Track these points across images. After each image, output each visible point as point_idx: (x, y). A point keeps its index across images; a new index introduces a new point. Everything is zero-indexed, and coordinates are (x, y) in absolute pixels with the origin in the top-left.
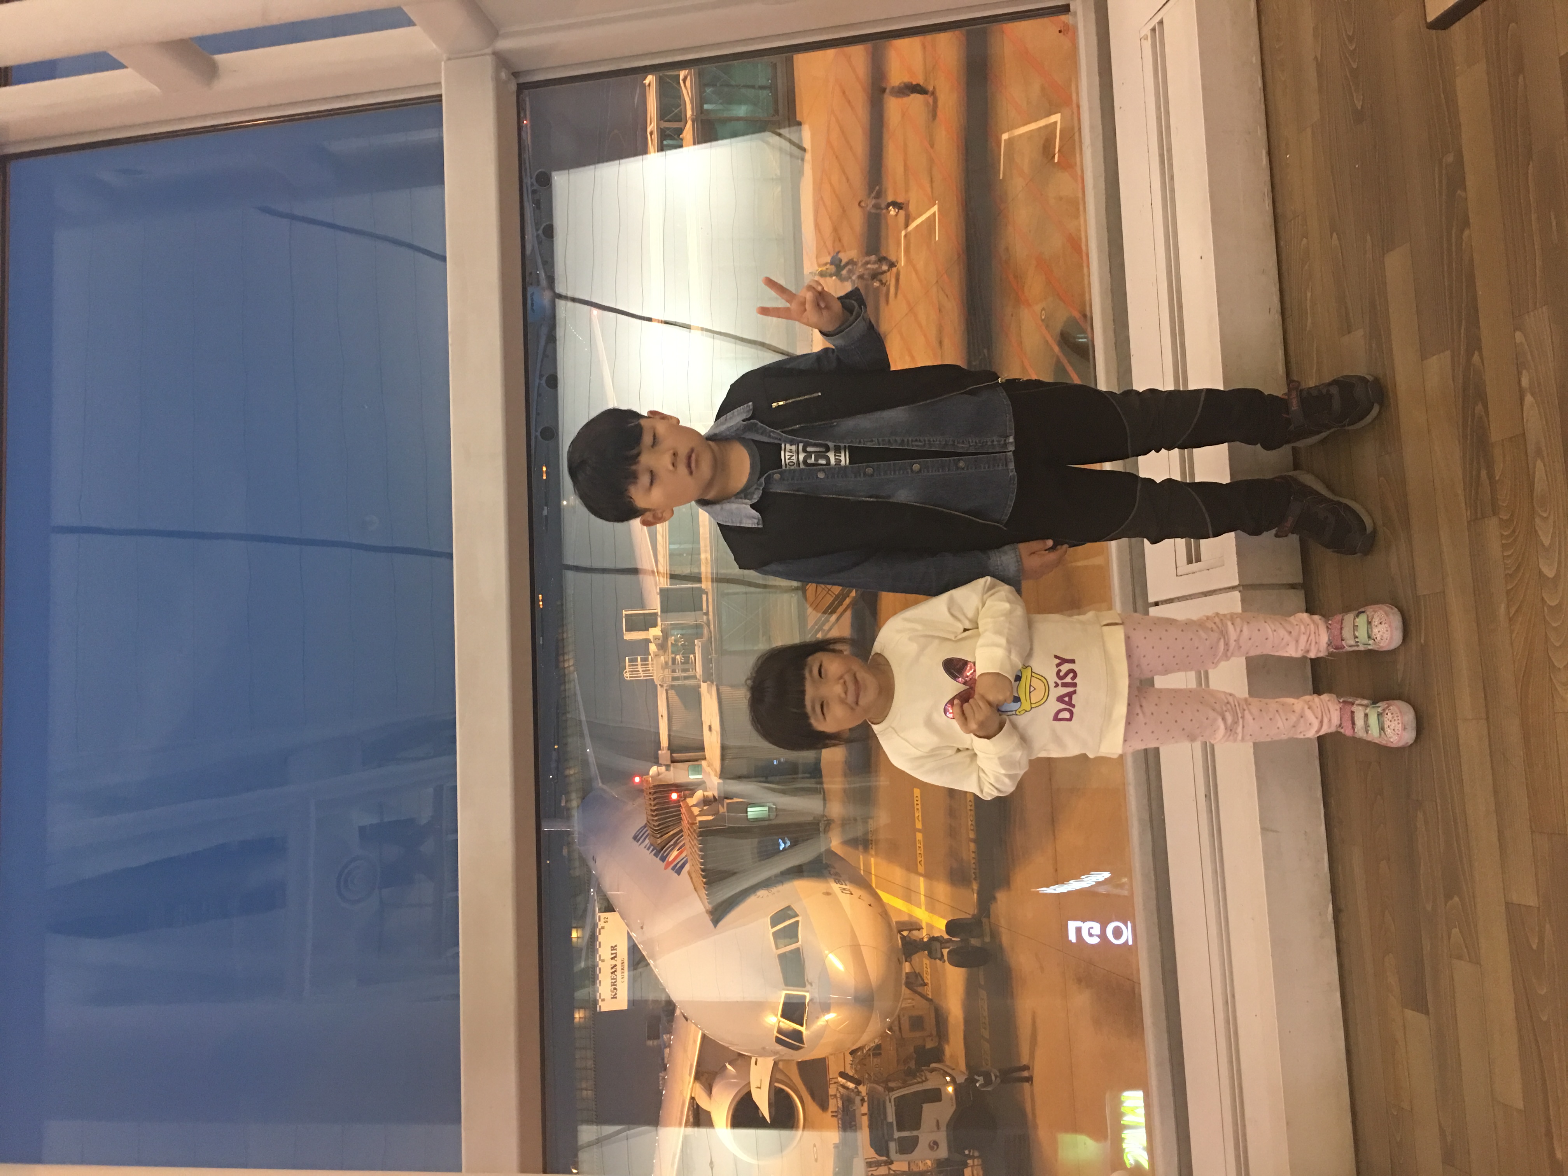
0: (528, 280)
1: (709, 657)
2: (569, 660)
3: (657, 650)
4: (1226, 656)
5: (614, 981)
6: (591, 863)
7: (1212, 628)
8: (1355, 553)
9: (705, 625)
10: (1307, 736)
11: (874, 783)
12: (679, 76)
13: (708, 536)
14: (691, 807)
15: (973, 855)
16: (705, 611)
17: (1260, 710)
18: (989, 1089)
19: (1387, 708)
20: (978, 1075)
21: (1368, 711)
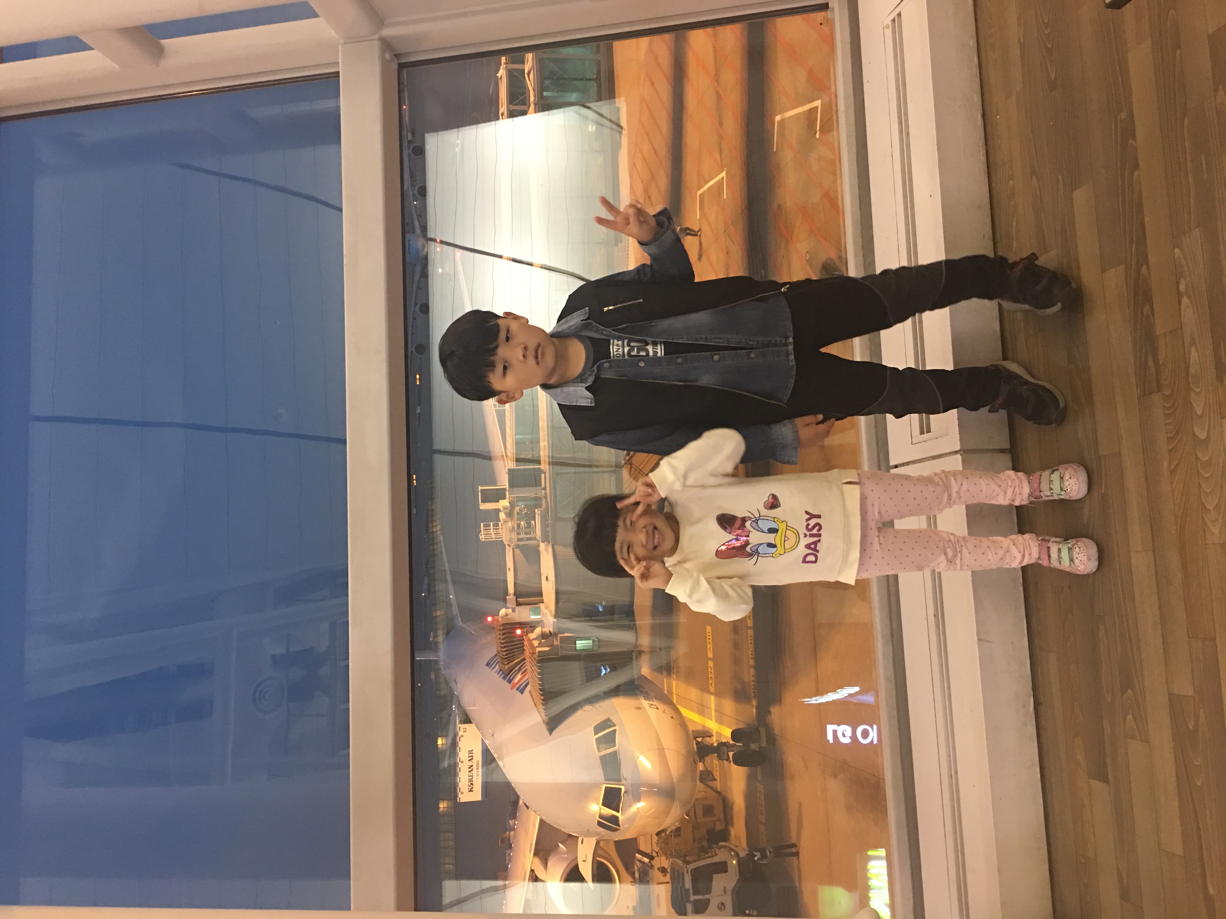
0: (406, 228)
1: (547, 522)
2: (436, 526)
3: (505, 518)
4: (950, 504)
5: (470, 778)
6: (453, 685)
7: (938, 482)
8: (1052, 424)
9: (543, 498)
10: (1012, 566)
11: (675, 620)
12: (524, 70)
13: (546, 428)
14: (532, 640)
15: (753, 679)
16: (543, 486)
17: (975, 546)
18: (765, 862)
19: (1076, 543)
20: (757, 852)
21: (1061, 546)
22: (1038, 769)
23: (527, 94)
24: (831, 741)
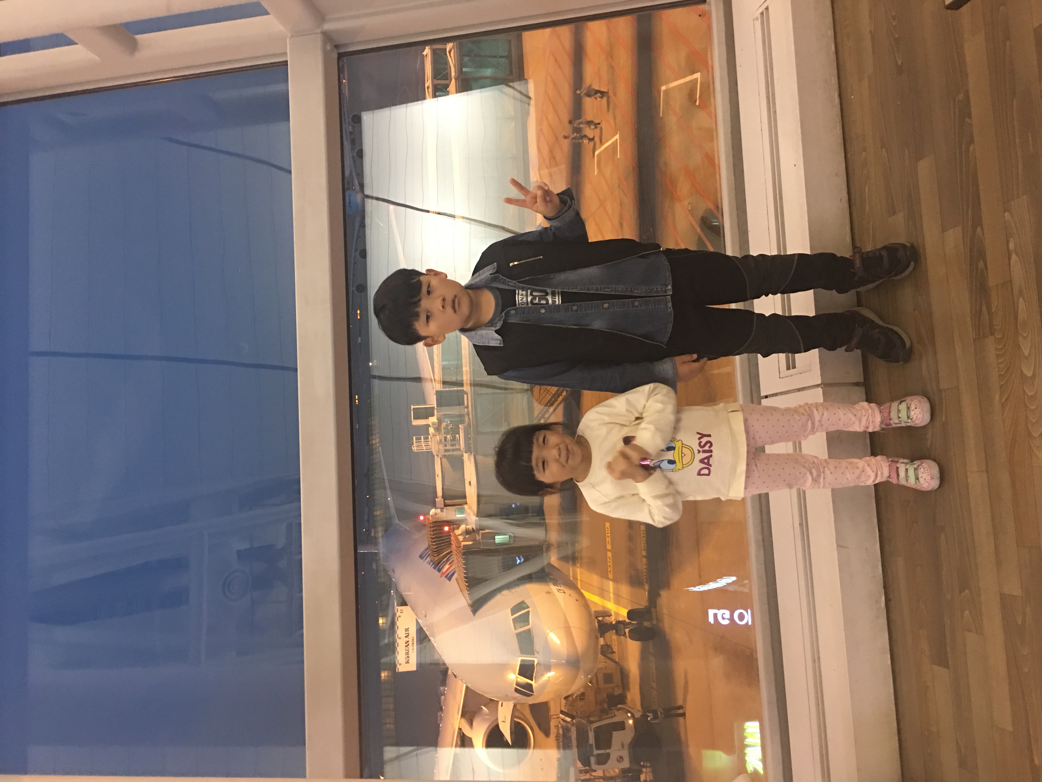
0: (346, 186)
1: (469, 436)
2: (375, 439)
3: (434, 432)
4: (813, 432)
5: (407, 651)
6: (391, 574)
7: (803, 413)
8: (900, 361)
9: (466, 415)
10: (866, 484)
11: (579, 520)
12: (446, 49)
13: (468, 355)
14: (458, 535)
15: (645, 567)
16: (466, 405)
17: (836, 467)
18: (656, 721)
19: (920, 464)
20: (649, 713)
21: (907, 467)
22: (889, 656)
23: (448, 70)
24: (712, 622)
